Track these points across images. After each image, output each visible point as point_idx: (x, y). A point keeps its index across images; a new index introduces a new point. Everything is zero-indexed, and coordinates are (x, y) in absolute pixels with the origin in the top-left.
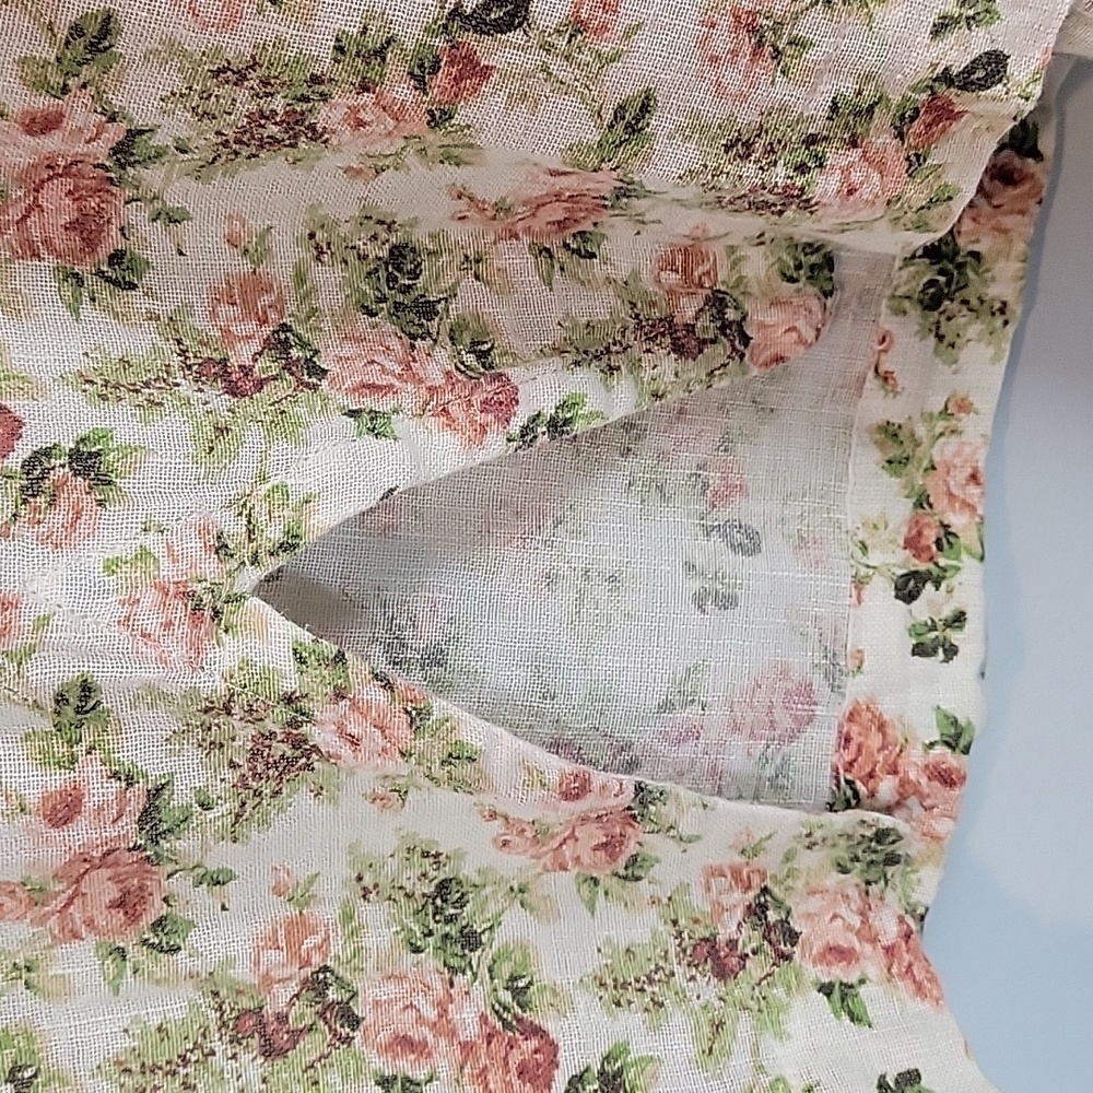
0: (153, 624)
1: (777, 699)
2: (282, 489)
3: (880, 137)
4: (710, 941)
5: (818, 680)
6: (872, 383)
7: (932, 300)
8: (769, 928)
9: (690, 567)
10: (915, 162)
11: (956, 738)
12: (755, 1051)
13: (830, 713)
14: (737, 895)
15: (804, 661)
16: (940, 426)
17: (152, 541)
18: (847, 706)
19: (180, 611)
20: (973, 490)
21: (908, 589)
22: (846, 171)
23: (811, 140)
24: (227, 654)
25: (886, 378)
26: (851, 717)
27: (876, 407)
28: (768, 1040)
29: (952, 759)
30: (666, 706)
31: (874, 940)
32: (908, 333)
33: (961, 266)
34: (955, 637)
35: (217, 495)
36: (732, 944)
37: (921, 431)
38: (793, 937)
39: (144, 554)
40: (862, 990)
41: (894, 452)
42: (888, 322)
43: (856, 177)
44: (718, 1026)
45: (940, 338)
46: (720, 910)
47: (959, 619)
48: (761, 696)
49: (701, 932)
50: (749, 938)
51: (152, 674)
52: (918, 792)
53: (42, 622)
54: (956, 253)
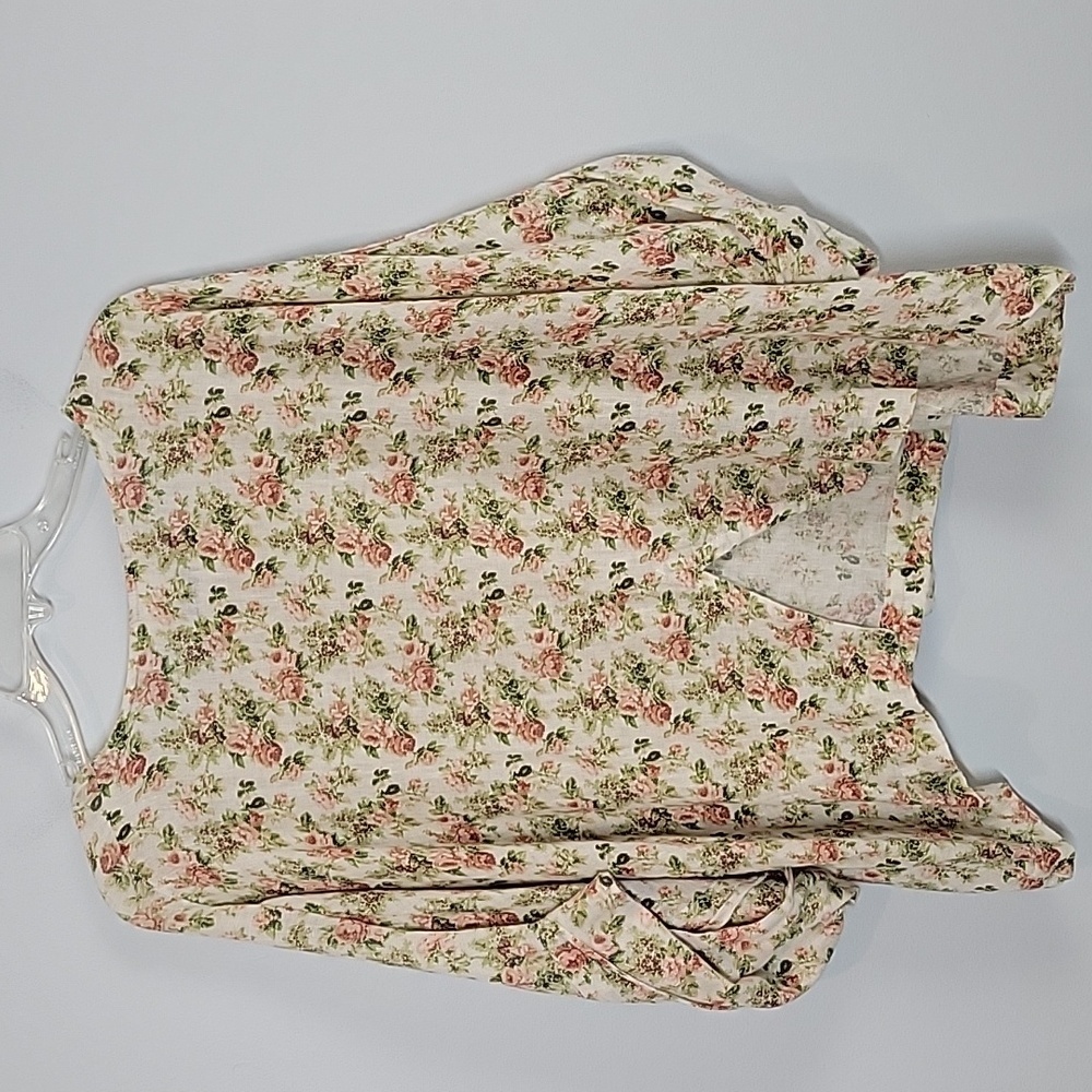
0: (684, 578)
1: (863, 603)
2: (710, 546)
3: (867, 441)
4: (841, 668)
5: (876, 598)
6: (892, 514)
7: (911, 488)
8: (859, 665)
9: (837, 568)
10: (878, 446)
11: (917, 613)
12: (854, 697)
13: (880, 608)
14: (848, 655)
15: (872, 593)
16: (917, 525)
17: (681, 560)
18: (885, 605)
19: (689, 575)
20: (928, 544)
21: (905, 572)
22: (859, 450)
23: (847, 444)
24: (700, 584)
25: (897, 512)
26: (887, 608)
27: (894, 521)
28: (858, 695)
29: (916, 620)
30: (829, 605)
31: (891, 669)
32: (903, 498)
33: (920, 478)
34: (920, 586)
35: (694, 548)
36: (848, 669)
37: (911, 527)
38: (866, 667)
39: (679, 563)
40: (887, 683)
41: (902, 534)
42: (896, 496)
43: (861, 451)
44: (843, 691)
45: (915, 499)
46: (844, 659)
47: (921, 581)
48: (858, 603)
49: (838, 665)
50: (853, 667)
51: (684, 589)
52: (905, 628)
53: (660, 579)
54: (919, 473)
